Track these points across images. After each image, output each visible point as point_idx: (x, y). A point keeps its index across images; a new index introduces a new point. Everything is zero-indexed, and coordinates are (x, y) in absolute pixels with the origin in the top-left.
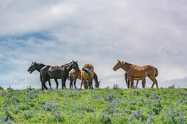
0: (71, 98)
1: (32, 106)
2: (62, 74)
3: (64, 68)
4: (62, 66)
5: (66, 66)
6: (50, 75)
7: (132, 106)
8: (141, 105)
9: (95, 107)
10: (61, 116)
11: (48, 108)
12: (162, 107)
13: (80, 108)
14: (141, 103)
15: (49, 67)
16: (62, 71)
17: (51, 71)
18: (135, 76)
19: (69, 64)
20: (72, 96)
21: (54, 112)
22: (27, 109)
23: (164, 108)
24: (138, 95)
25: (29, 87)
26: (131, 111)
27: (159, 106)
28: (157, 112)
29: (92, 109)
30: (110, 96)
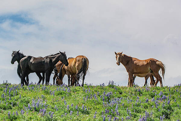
0: (59, 97)
1: (14, 105)
2: (46, 67)
3: (48, 60)
4: (47, 57)
5: (52, 58)
6: (32, 68)
7: (136, 108)
8: (146, 107)
9: (90, 108)
10: (54, 118)
11: (35, 108)
12: (172, 110)
13: (74, 109)
14: (146, 104)
15: (30, 57)
16: (47, 63)
17: (33, 62)
18: (135, 71)
19: (55, 55)
20: (61, 94)
21: (45, 113)
22: (9, 109)
23: (175, 111)
24: (140, 95)
25: (5, 82)
26: (135, 114)
27: (168, 108)
28: (167, 116)
29: (88, 110)
30: (107, 95)
